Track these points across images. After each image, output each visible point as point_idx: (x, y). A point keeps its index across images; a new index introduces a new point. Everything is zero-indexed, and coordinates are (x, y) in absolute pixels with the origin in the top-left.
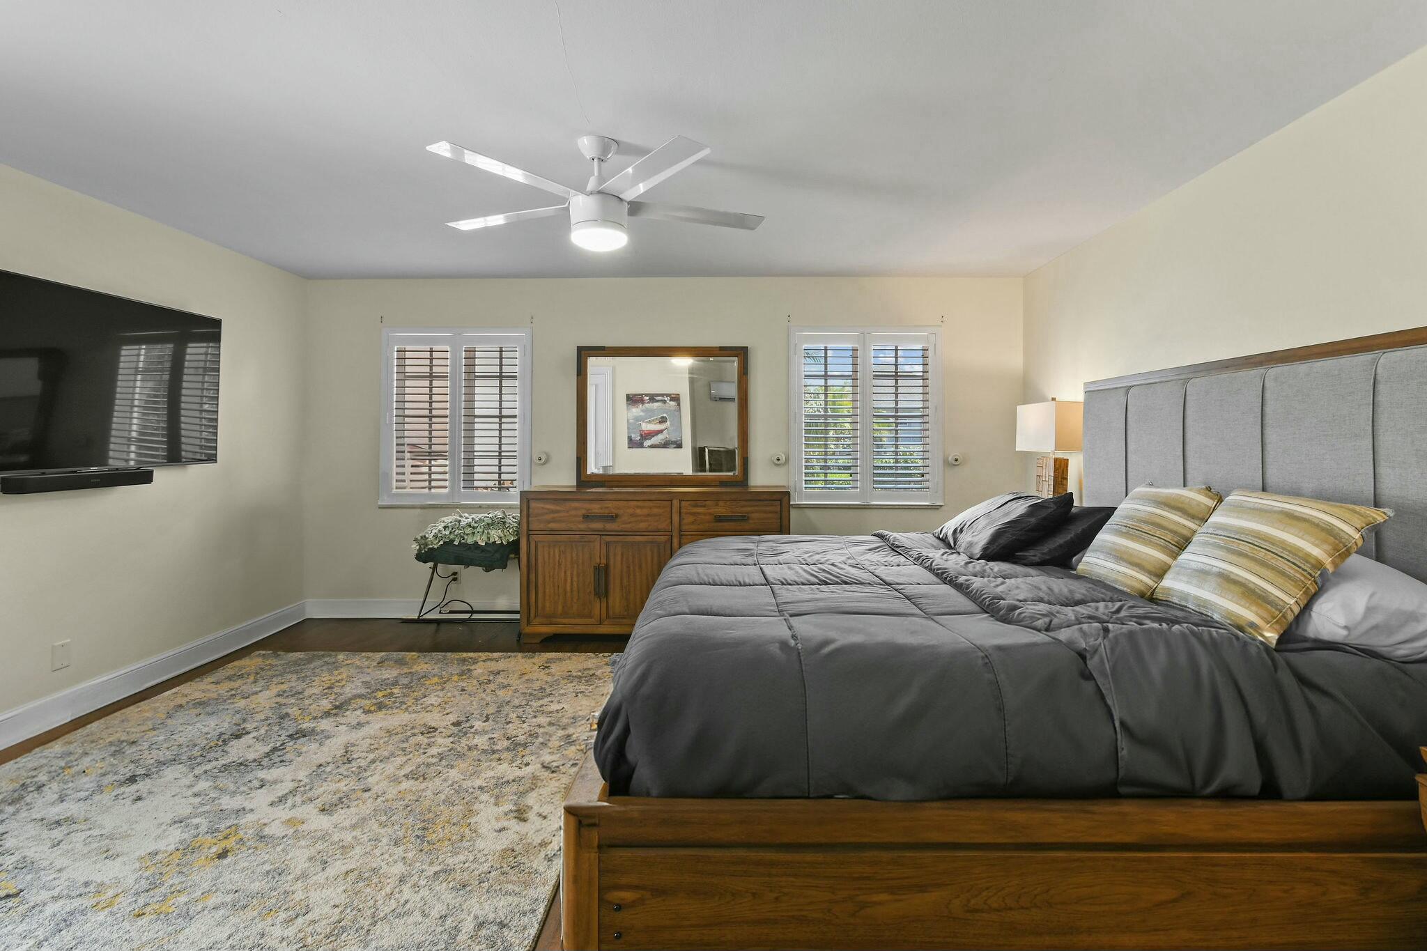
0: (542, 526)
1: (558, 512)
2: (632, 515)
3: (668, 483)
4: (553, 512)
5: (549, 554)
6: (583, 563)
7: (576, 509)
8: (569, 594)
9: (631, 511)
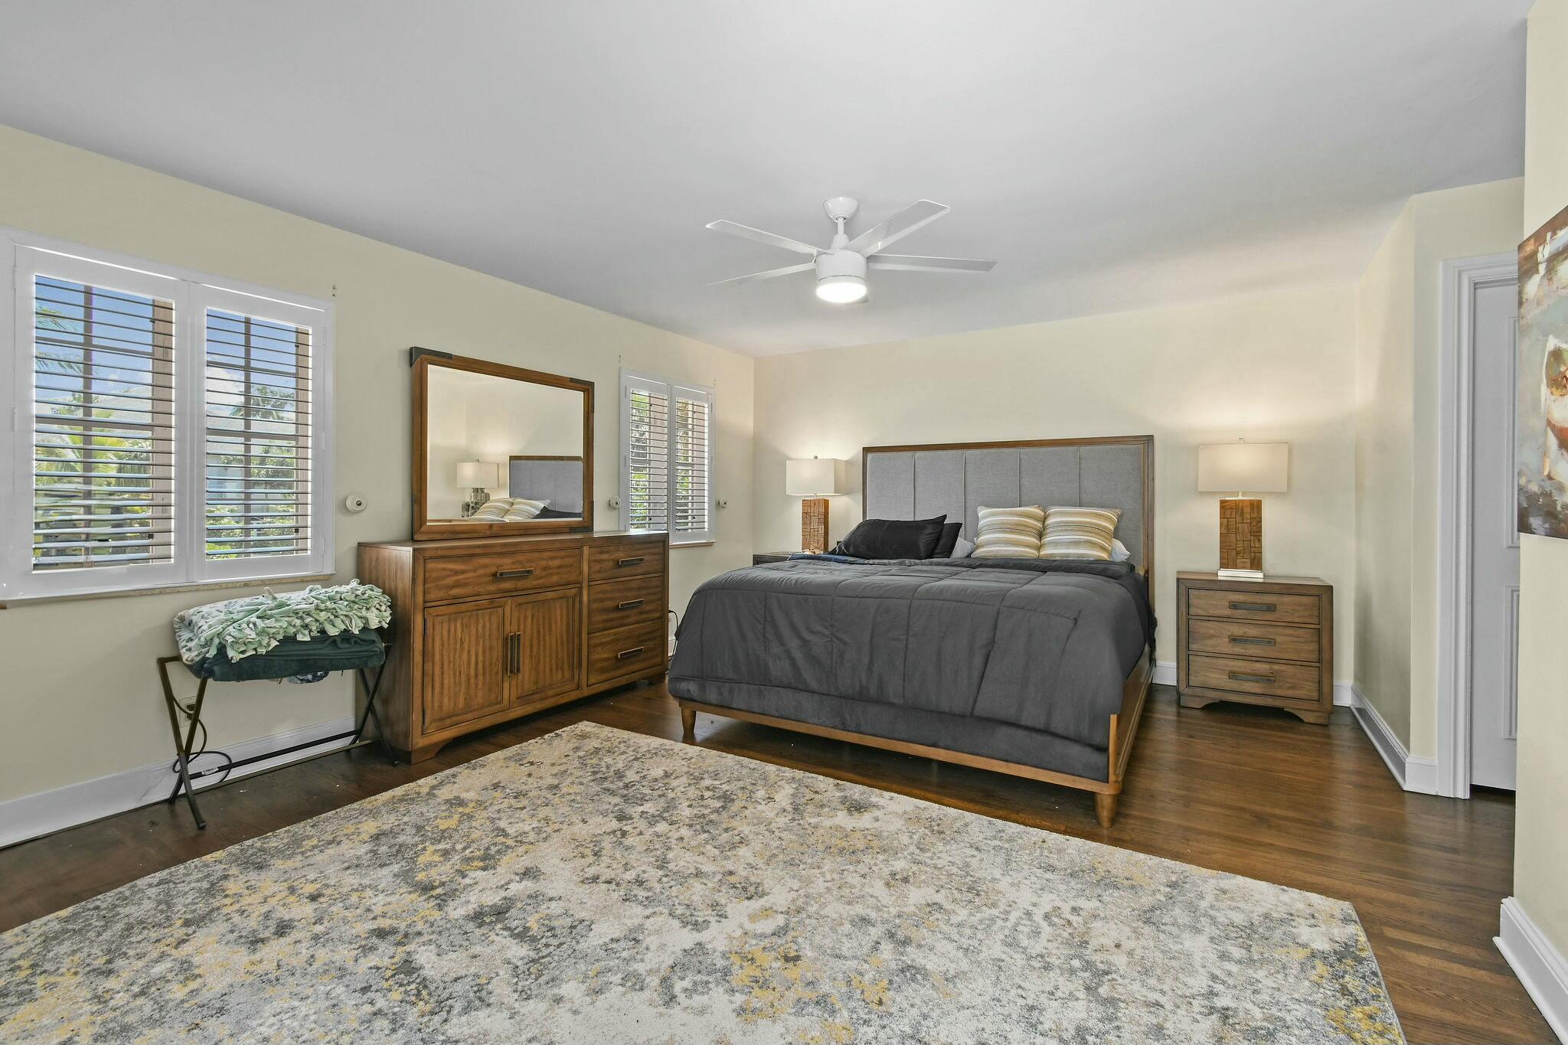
0: (442, 594)
1: (463, 572)
2: (545, 568)
3: (522, 532)
4: (456, 573)
5: (449, 630)
6: (490, 636)
7: (485, 566)
8: (472, 680)
9: (544, 563)
